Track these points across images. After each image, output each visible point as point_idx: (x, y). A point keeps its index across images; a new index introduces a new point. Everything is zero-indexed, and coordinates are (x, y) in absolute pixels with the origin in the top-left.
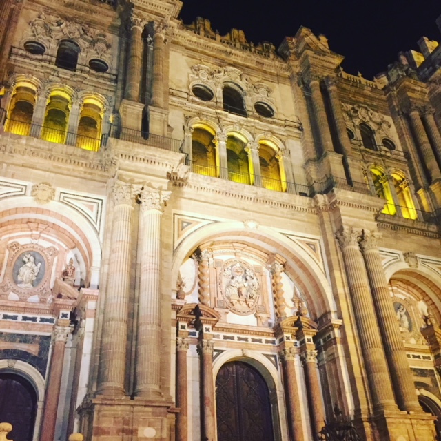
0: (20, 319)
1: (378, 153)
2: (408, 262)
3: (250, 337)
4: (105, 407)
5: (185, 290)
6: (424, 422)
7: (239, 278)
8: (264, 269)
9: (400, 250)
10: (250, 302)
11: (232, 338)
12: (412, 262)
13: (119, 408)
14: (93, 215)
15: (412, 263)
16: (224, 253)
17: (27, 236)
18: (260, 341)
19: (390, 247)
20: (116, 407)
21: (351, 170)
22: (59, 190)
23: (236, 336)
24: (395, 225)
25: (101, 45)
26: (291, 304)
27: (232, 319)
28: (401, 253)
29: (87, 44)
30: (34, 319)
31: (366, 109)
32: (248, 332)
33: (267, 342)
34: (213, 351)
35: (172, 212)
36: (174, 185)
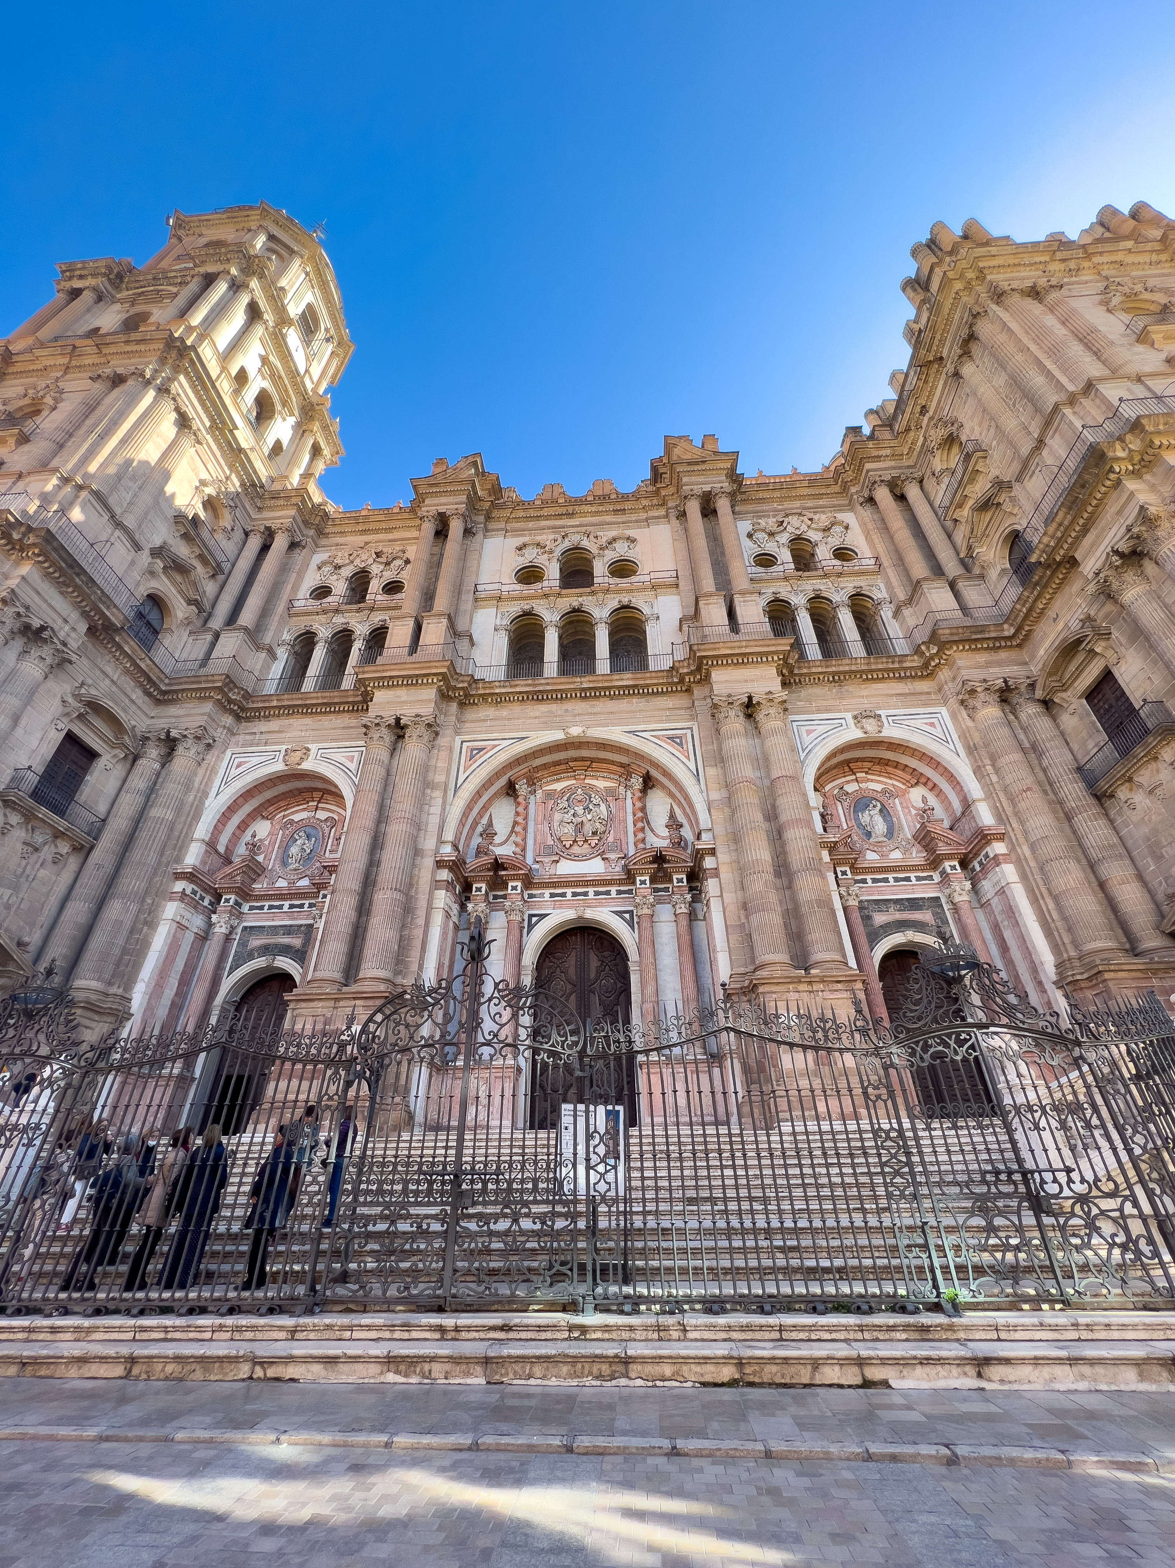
0: (286, 909)
1: (820, 572)
2: (862, 727)
3: (591, 890)
4: (303, 1005)
5: (497, 840)
6: (840, 986)
7: (580, 810)
8: (622, 789)
9: (847, 711)
10: (595, 841)
11: (563, 895)
12: (870, 726)
13: (321, 1004)
14: (353, 766)
15: (869, 728)
16: (558, 780)
17: (304, 810)
18: (608, 893)
19: (828, 710)
20: (315, 1004)
21: (739, 610)
22: (313, 747)
23: (569, 891)
24: (834, 674)
25: (398, 563)
26: (665, 832)
27: (566, 868)
28: (849, 716)
29: (382, 567)
30: (302, 906)
31: (800, 514)
32: (587, 883)
33: (619, 892)
34: (531, 916)
35: (458, 740)
36: (462, 704)
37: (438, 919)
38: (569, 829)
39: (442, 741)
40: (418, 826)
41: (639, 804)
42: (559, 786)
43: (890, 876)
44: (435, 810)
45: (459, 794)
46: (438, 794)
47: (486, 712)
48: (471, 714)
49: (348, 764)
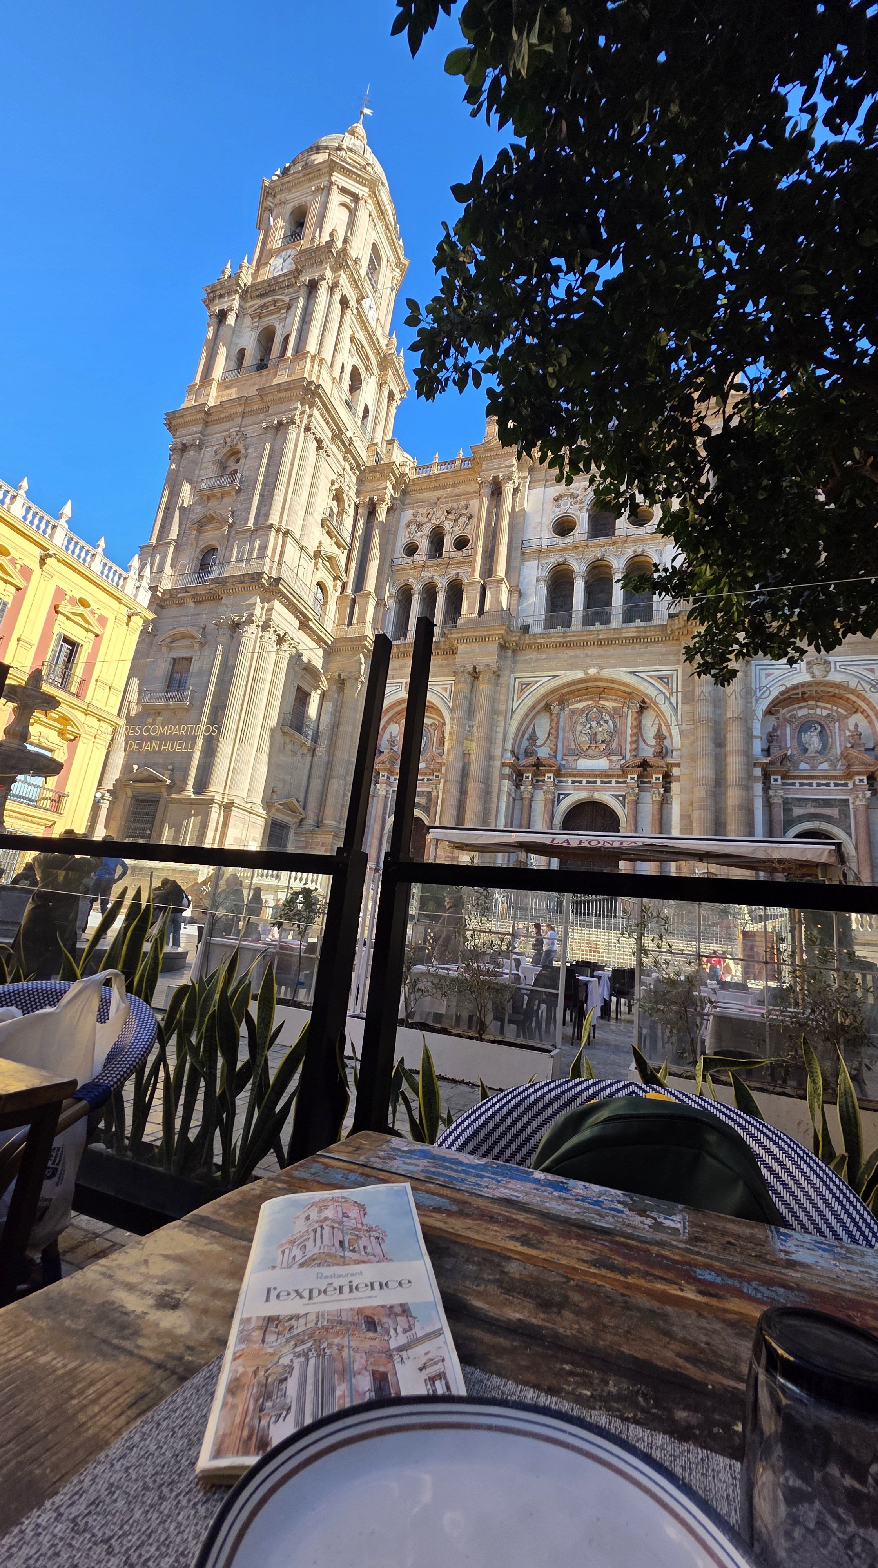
2: (812, 673)
3: (599, 780)
5: (539, 743)
7: (594, 724)
8: (625, 709)
10: (603, 747)
11: (581, 782)
12: (819, 670)
14: (447, 695)
15: (816, 672)
16: (580, 701)
18: (610, 782)
23: (584, 780)
26: (653, 742)
27: (584, 764)
28: (804, 662)
29: (451, 523)
30: (423, 780)
32: (596, 776)
33: (617, 782)
34: (559, 794)
35: (513, 676)
36: (514, 651)
37: (504, 798)
38: (585, 738)
39: (503, 680)
40: (490, 741)
41: (635, 723)
42: (580, 706)
43: (814, 782)
44: (500, 730)
45: (515, 716)
46: (501, 718)
47: (531, 655)
48: (521, 657)
49: (444, 693)
